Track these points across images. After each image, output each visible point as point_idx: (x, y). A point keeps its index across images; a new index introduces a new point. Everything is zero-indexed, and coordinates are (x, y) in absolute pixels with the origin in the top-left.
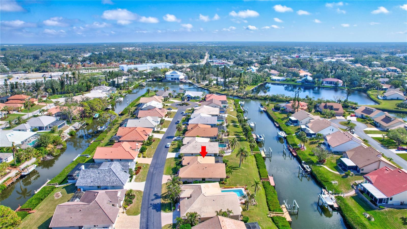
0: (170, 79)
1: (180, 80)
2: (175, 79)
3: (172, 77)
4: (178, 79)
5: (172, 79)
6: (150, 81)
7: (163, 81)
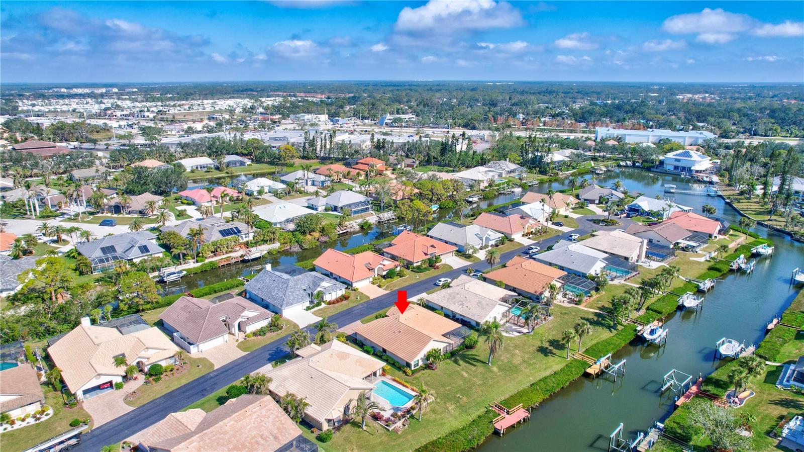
0: (672, 168)
1: (694, 173)
2: (684, 169)
3: (677, 164)
4: (690, 170)
5: (676, 168)
6: (627, 166)
7: (652, 169)
